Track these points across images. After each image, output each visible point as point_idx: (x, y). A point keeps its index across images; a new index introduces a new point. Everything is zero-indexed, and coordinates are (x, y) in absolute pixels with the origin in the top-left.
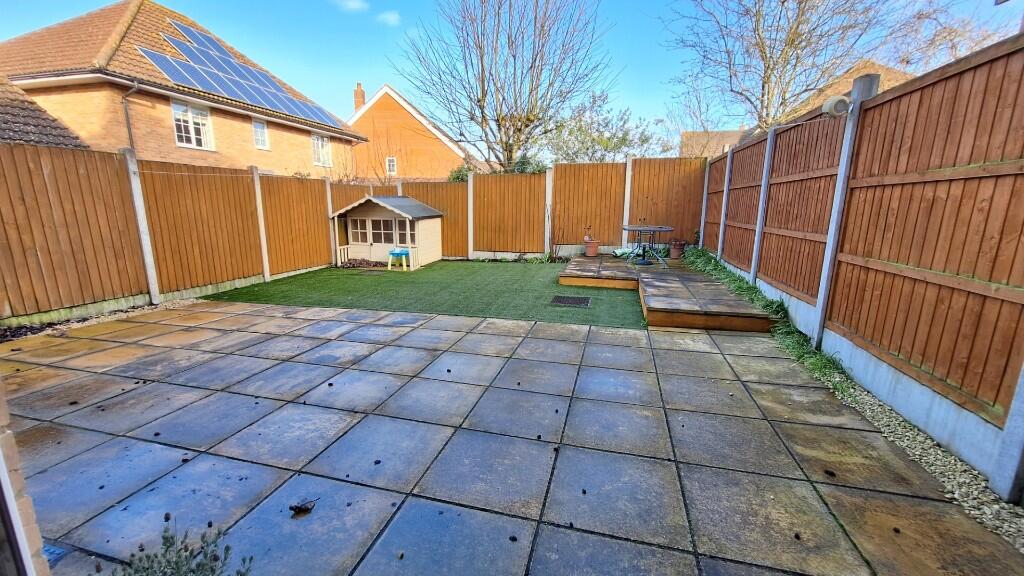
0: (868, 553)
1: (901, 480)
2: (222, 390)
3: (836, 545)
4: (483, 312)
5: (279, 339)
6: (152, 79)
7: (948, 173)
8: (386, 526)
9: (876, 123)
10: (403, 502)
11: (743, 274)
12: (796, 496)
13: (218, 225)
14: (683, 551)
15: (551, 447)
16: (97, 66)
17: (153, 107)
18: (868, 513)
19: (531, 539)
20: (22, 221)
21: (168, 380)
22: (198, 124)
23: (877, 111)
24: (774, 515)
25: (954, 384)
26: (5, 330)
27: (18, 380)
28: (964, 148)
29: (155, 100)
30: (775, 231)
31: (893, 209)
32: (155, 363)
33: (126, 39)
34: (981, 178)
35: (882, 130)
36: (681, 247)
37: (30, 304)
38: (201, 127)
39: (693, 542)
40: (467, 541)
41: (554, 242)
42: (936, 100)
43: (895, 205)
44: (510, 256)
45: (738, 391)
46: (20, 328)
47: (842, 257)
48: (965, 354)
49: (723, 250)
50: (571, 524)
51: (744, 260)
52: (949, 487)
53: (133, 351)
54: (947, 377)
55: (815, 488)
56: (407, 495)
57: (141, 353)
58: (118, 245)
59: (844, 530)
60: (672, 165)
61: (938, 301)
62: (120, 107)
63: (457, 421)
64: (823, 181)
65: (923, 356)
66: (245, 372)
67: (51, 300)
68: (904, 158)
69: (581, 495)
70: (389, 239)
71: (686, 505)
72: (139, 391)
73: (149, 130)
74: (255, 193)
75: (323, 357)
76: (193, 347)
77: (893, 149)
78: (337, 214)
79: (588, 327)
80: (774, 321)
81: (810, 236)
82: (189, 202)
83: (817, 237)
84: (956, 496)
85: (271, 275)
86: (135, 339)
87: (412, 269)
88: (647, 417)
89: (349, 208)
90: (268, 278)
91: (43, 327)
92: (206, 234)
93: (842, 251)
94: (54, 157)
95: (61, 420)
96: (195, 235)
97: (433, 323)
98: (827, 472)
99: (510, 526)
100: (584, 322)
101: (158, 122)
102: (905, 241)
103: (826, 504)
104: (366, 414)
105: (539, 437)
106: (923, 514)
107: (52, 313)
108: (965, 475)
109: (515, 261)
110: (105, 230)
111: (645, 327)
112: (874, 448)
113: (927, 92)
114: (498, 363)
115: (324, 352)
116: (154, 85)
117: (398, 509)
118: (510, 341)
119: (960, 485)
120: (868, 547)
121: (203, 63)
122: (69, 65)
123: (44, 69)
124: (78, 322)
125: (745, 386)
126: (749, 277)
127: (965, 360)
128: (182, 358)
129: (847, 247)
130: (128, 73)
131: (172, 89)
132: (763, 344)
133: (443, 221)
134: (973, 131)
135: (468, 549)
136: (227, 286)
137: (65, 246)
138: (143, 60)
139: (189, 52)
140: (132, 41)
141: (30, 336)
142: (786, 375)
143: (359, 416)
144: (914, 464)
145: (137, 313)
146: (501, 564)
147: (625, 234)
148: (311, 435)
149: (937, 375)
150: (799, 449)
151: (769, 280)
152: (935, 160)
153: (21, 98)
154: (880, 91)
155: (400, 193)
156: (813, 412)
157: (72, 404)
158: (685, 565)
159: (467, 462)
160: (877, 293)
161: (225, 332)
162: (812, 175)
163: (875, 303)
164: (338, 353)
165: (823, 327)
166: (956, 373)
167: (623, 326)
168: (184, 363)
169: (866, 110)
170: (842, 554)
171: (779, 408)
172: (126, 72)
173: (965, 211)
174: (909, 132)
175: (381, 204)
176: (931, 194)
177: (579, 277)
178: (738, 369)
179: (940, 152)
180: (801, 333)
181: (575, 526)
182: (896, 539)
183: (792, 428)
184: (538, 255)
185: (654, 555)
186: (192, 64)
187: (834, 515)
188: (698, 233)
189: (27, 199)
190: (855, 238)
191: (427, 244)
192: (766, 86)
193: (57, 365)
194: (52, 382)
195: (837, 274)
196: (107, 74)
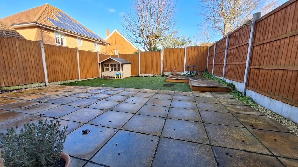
0: (267, 146)
1: (275, 127)
2: (64, 105)
3: (256, 144)
4: (142, 88)
5: (82, 93)
6: (49, 25)
7: (284, 36)
8: (112, 137)
9: (260, 26)
10: (118, 131)
11: (220, 78)
12: (241, 131)
13: (66, 63)
14: (207, 144)
15: (164, 119)
16: (34, 21)
17: (49, 33)
18: (265, 136)
19: (158, 141)
20: (9, 59)
21: (49, 102)
22: (62, 38)
23: (261, 22)
24: (235, 136)
25: (290, 99)
26: (3, 91)
27: (4, 102)
28: (289, 28)
29: (50, 31)
30: (230, 63)
31: (267, 50)
32: (45, 98)
33: (43, 15)
34: (295, 35)
35: (262, 28)
36: (201, 72)
37: (10, 84)
38: (63, 39)
39: (210, 142)
40: (137, 141)
41: (163, 71)
42: (279, 16)
43: (267, 49)
44: (151, 75)
45: (221, 106)
46: (7, 90)
47: (251, 67)
48: (293, 89)
49: (214, 72)
50: (171, 137)
51: (220, 74)
52: (291, 129)
53: (39, 96)
54: (287, 97)
55: (247, 129)
56: (119, 130)
57: (41, 96)
58: (37, 68)
59: (258, 140)
60: (198, 48)
61: (283, 74)
62: (40, 33)
63: (135, 112)
64: (244, 46)
65: (279, 92)
66: (71, 100)
67: (17, 82)
68: (270, 35)
69: (174, 130)
70: (115, 70)
71: (207, 133)
72: (40, 104)
73: (48, 40)
74: (77, 55)
75: (95, 97)
76: (56, 95)
77: (266, 33)
78: (101, 62)
79: (174, 91)
80: (230, 89)
81: (241, 63)
82: (58, 57)
83: (243, 63)
84: (293, 131)
85: (81, 79)
86: (40, 93)
87: (122, 78)
88: (193, 112)
89: (104, 60)
90: (80, 80)
91: (13, 90)
92: (63, 66)
93: (251, 65)
94: (20, 41)
95: (16, 111)
96: (59, 66)
97: (128, 90)
98: (251, 125)
99: (151, 138)
100: (173, 90)
101: (51, 37)
102: (271, 59)
103: (252, 133)
104: (107, 110)
105: (160, 116)
106: (283, 136)
107: (16, 86)
108: (296, 126)
109: (152, 76)
110: (33, 63)
111: (191, 91)
112: (265, 120)
113: (276, 14)
114: (147, 99)
115: (95, 96)
116: (50, 27)
117: (116, 133)
118: (151, 94)
119: (294, 129)
120: (267, 144)
121: (64, 22)
122: (26, 21)
123: (19, 22)
124: (24, 89)
125: (223, 105)
126: (222, 78)
127: (293, 91)
128: (53, 97)
129: (253, 64)
130: (43, 23)
131: (55, 28)
132: (227, 95)
133: (131, 65)
134: (292, 23)
135: (138, 143)
136: (68, 82)
137: (21, 67)
138: (48, 20)
139: (60, 18)
140: (44, 15)
141: (10, 92)
142: (235, 102)
143: (105, 111)
144: (279, 124)
145: (41, 87)
146: (148, 147)
147: (185, 67)
148: (90, 115)
149: (284, 97)
150: (241, 120)
151: (228, 78)
152: (280, 33)
153: (12, 30)
154: (261, 16)
155: (119, 57)
156: (245, 111)
157: (19, 107)
158: (208, 148)
159: (137, 122)
160: (263, 76)
161: (66, 92)
162: (241, 45)
163: (262, 79)
164: (99, 96)
165: (246, 89)
166: (290, 95)
167: (184, 91)
168: (54, 98)
169: (257, 23)
170: (258, 146)
171: (234, 110)
172: (42, 23)
173: (290, 46)
174: (271, 27)
175: (113, 59)
176: (279, 43)
177: (171, 79)
178: (221, 101)
179: (281, 31)
180: (239, 92)
181: (172, 138)
182: (276, 143)
183: (238, 115)
184: (159, 75)
185: (197, 145)
186: (61, 22)
187: (255, 136)
188: (206, 68)
189: (11, 53)
190: (255, 61)
191: (126, 71)
192: (225, 25)
193: (17, 98)
194: (14, 102)
195: (250, 72)
196: (37, 24)
